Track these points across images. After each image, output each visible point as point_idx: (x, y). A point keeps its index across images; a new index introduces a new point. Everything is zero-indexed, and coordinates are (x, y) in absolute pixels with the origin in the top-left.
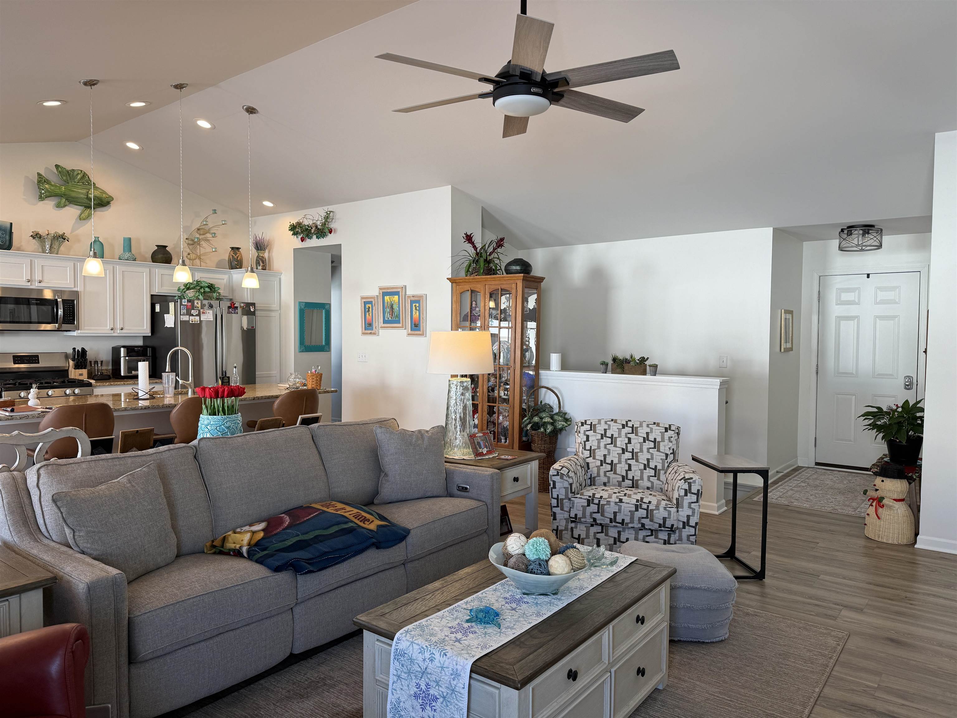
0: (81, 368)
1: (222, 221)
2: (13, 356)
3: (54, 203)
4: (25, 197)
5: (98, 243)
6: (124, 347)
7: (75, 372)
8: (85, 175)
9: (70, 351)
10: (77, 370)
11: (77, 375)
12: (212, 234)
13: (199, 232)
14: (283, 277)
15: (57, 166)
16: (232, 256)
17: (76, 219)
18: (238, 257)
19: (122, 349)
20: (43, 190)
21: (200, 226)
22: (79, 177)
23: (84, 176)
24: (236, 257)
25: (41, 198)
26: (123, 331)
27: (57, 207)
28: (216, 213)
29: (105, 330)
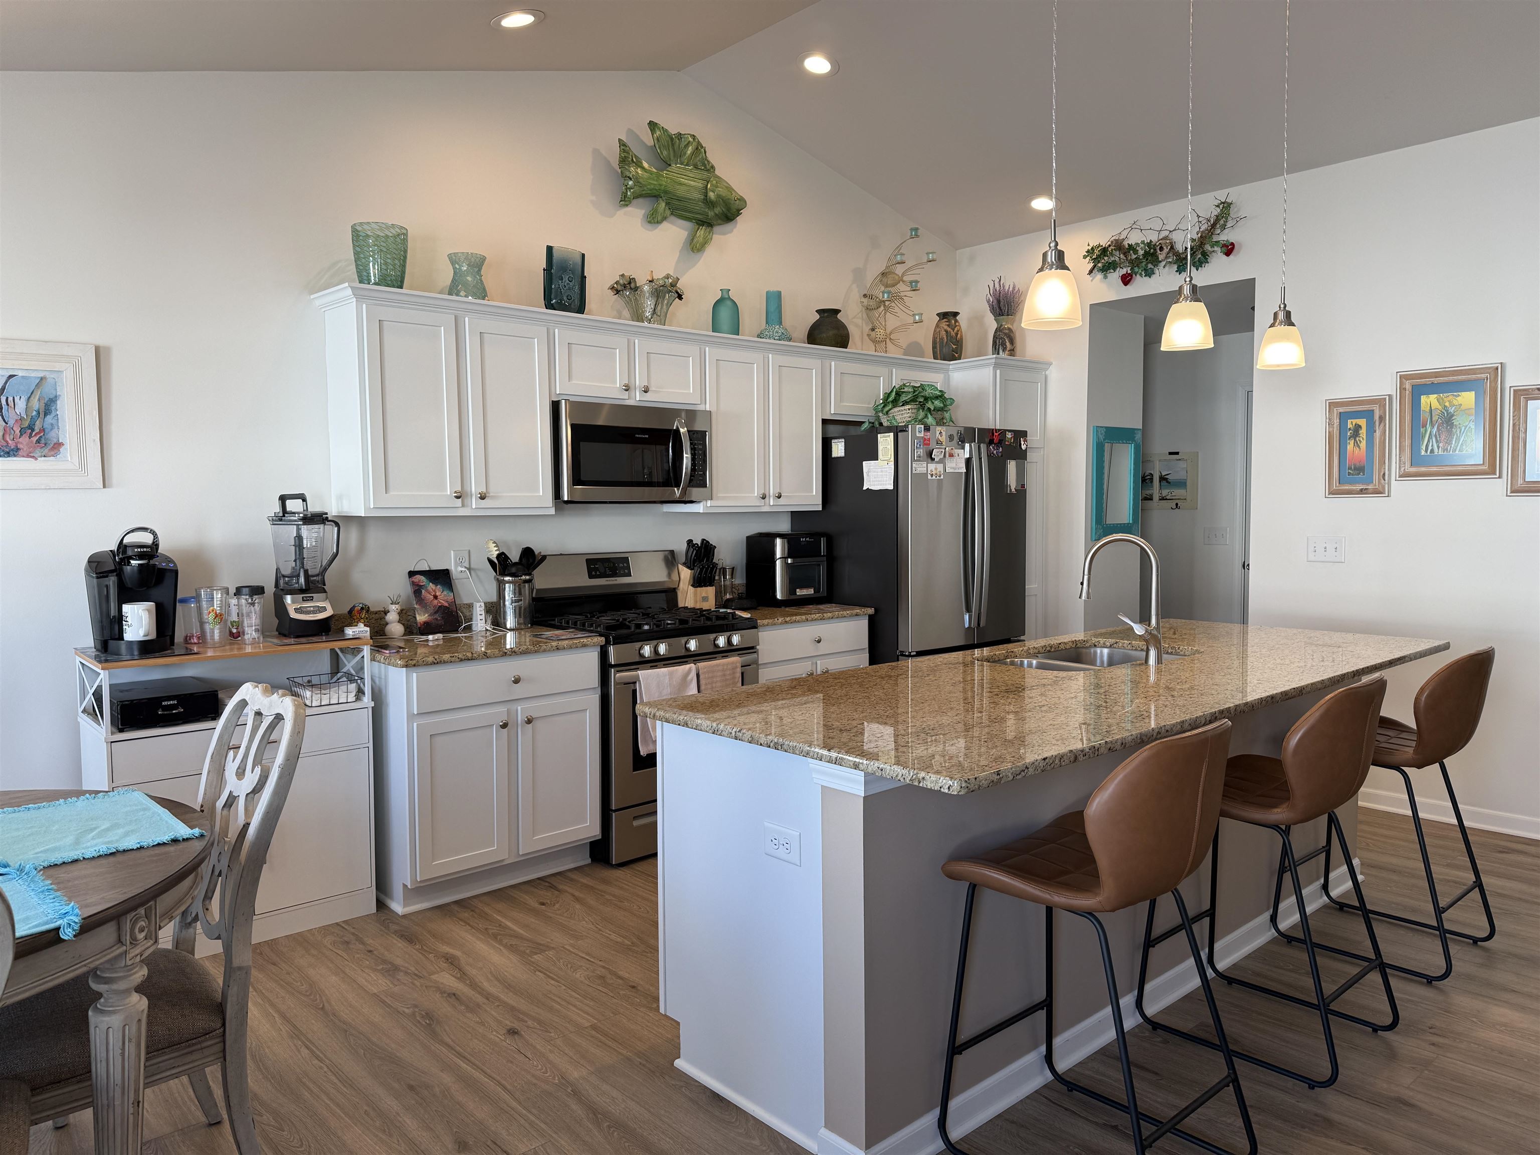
0: (705, 586)
1: (928, 254)
2: (587, 560)
3: (643, 212)
4: (594, 198)
5: (729, 303)
6: (781, 536)
7: (695, 594)
8: (699, 148)
9: (681, 547)
10: (699, 589)
11: (698, 600)
12: (911, 282)
13: (885, 280)
14: (1053, 374)
15: (653, 125)
16: (946, 331)
17: (680, 252)
18: (957, 334)
19: (778, 541)
20: (631, 179)
21: (887, 267)
22: (690, 150)
23: (697, 148)
24: (953, 334)
25: (625, 200)
26: (782, 501)
27: (650, 222)
28: (917, 236)
29: (749, 499)
